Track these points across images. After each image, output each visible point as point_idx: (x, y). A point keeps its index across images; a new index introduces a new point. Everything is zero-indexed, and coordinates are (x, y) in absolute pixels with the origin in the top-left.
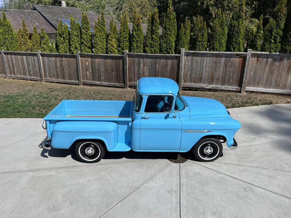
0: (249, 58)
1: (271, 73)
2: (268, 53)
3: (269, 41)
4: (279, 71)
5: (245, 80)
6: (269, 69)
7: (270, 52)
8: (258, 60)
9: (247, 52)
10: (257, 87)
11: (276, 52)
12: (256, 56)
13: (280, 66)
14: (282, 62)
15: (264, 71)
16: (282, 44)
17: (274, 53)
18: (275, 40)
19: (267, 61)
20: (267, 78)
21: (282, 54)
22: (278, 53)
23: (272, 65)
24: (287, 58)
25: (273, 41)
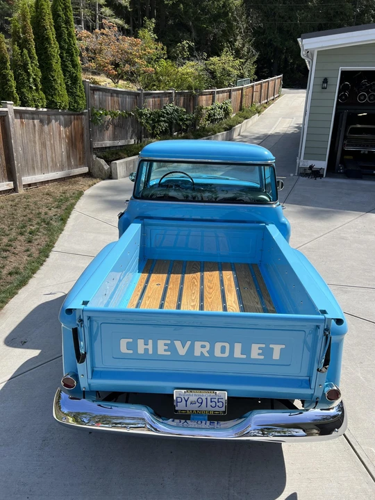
0: (13, 119)
1: (44, 145)
2: (34, 109)
3: (28, 86)
4: (50, 141)
5: (18, 164)
6: (40, 139)
7: (37, 107)
8: (22, 123)
9: (6, 107)
10: (33, 175)
11: (42, 107)
12: (18, 116)
13: (50, 132)
14: (51, 124)
15: (35, 142)
16: (45, 93)
17: (41, 109)
18: (36, 85)
19: (34, 125)
20: (41, 155)
21: (50, 110)
22: (45, 110)
23: (41, 131)
24: (53, 117)
25: (34, 88)
